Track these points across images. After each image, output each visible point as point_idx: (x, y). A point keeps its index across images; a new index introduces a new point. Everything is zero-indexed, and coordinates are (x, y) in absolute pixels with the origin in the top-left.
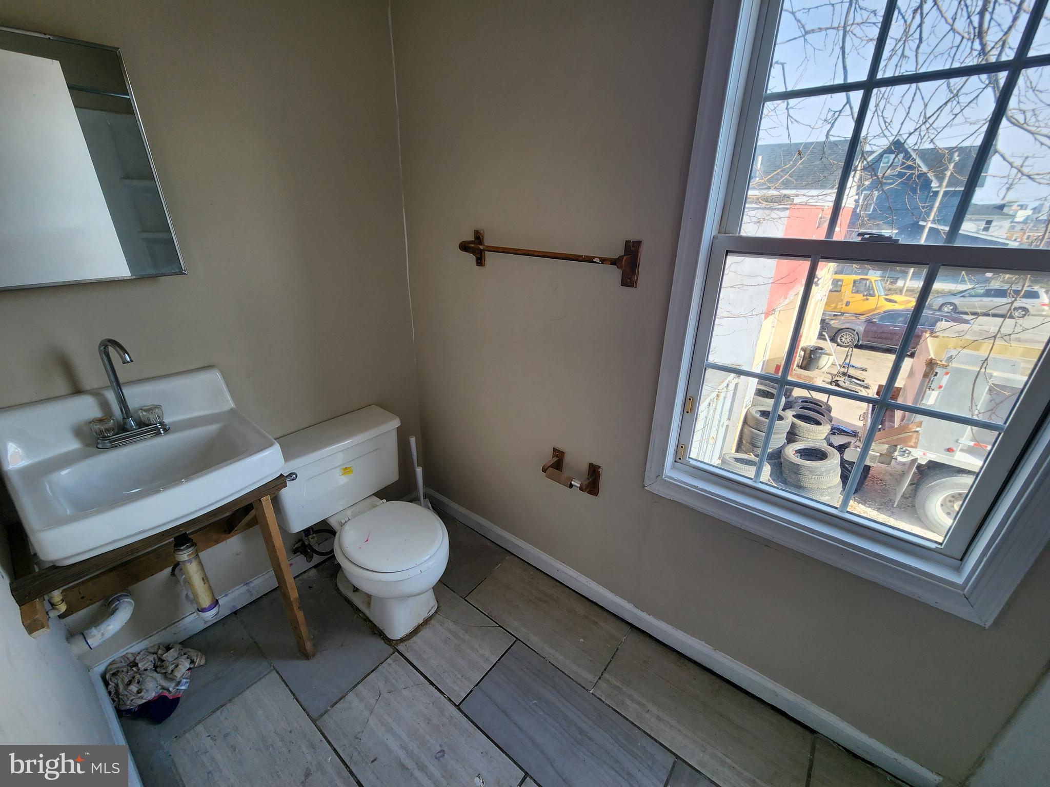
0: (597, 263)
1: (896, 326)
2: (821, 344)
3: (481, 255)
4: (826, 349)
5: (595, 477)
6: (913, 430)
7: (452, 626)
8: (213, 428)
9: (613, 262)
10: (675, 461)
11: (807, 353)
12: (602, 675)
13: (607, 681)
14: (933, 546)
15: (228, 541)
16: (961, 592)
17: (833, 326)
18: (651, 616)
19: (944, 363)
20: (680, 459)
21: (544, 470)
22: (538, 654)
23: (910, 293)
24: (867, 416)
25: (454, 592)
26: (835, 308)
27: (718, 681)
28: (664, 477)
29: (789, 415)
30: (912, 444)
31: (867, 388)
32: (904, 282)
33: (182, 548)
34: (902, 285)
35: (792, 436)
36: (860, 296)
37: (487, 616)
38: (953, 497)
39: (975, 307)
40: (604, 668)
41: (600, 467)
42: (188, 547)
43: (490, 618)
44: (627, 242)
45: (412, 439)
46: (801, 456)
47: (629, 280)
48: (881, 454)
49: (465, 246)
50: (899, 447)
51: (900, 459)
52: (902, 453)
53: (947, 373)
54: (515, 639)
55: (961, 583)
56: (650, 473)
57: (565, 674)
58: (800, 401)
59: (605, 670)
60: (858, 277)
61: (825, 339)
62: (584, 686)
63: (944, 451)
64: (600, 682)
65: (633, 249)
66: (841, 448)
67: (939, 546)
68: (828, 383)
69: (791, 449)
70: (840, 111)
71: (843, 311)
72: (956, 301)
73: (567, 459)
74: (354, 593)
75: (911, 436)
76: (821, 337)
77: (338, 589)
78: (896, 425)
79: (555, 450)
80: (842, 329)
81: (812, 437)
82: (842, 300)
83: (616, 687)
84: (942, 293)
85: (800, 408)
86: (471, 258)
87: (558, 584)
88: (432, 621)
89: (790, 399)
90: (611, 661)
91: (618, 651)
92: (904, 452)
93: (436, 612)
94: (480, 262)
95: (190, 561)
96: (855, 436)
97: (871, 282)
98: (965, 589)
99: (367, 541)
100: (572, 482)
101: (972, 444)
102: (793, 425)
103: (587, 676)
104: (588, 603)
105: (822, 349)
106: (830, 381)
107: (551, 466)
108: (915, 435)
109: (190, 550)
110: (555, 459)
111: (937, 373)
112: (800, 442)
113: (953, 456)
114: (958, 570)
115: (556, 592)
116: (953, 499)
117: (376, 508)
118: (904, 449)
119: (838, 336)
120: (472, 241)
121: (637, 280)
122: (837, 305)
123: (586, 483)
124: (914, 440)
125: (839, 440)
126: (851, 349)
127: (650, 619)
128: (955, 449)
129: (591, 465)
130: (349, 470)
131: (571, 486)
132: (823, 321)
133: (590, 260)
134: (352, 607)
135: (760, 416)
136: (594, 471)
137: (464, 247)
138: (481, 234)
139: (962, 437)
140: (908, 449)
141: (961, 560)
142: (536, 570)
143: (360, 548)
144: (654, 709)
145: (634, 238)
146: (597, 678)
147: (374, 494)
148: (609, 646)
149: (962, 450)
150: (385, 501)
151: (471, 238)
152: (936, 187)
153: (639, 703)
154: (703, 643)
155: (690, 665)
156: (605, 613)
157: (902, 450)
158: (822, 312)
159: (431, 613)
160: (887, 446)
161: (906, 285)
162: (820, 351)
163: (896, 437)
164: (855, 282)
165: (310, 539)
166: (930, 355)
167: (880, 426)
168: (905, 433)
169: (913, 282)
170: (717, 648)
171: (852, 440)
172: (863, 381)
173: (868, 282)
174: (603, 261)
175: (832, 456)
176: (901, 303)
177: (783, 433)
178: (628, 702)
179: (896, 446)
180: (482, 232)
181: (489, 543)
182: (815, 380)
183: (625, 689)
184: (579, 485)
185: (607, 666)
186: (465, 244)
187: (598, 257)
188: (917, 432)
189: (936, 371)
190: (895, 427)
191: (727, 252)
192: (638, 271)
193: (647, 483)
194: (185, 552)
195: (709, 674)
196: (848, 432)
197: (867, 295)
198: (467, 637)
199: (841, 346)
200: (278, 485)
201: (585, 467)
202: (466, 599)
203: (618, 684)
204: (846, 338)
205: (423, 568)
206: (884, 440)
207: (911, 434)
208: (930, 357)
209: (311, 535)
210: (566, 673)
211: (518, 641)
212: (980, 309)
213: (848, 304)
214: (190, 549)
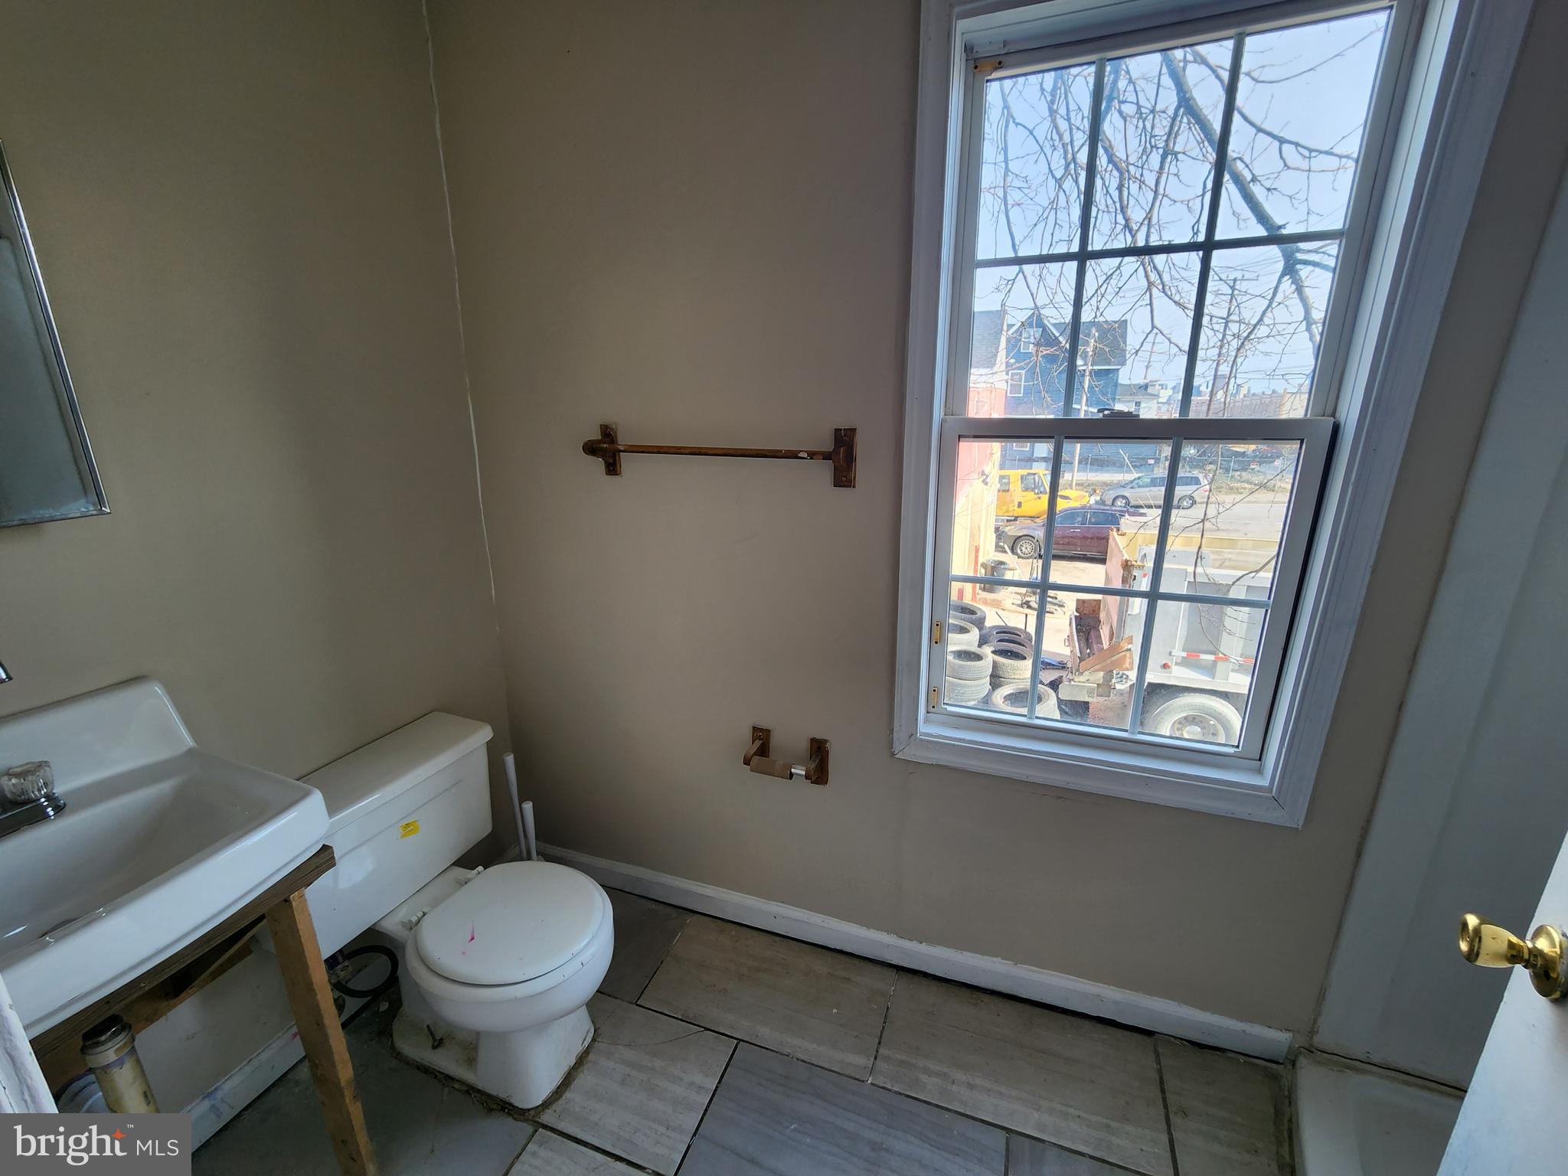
0: (804, 458)
1: (1074, 528)
2: (1001, 557)
3: (615, 460)
4: (1008, 563)
5: (822, 756)
6: (1125, 649)
7: (629, 1054)
8: (163, 788)
9: (827, 456)
10: (928, 712)
11: (987, 571)
12: (877, 1052)
13: (887, 1059)
14: (1231, 750)
15: (171, 1014)
16: (1271, 795)
17: (1009, 534)
18: (924, 944)
19: (1139, 563)
20: (934, 707)
21: (747, 762)
22: (777, 1052)
23: (1080, 487)
24: (1073, 640)
25: (616, 998)
26: (1007, 511)
27: (1027, 1008)
28: (918, 735)
29: (987, 650)
30: (1127, 665)
31: (1062, 606)
32: (1071, 474)
33: (103, 1038)
34: (1070, 479)
35: (996, 680)
36: (1031, 495)
37: (681, 1020)
38: (1180, 723)
39: (1148, 499)
40: (877, 1041)
41: (826, 741)
42: (115, 1034)
43: (687, 1022)
44: (837, 431)
45: (508, 758)
46: (1011, 703)
47: (844, 477)
48: (1098, 685)
49: (592, 447)
50: (1115, 672)
51: (1118, 686)
52: (1119, 680)
53: (1145, 575)
54: (736, 1041)
55: (1267, 785)
56: (900, 735)
57: (826, 1069)
58: (995, 633)
59: (879, 1043)
60: (1025, 472)
61: (1006, 552)
62: (857, 1077)
63: (1160, 669)
64: (878, 1062)
65: (846, 438)
66: (1054, 685)
67: (1237, 750)
68: (1018, 605)
69: (998, 696)
70: (1014, 280)
71: (1016, 515)
72: (1127, 493)
73: (776, 741)
74: (436, 1051)
75: (1125, 655)
76: (999, 549)
77: (398, 1055)
78: (1106, 645)
79: (755, 729)
80: (1020, 537)
81: (1019, 676)
82: (1013, 501)
83: (902, 1063)
84: (1110, 485)
85: (999, 641)
86: (598, 464)
87: (777, 938)
88: (591, 1057)
89: (984, 632)
90: (883, 1027)
91: (890, 1011)
92: (1121, 677)
93: (594, 1040)
94: (612, 468)
95: (120, 1062)
96: (1063, 668)
97: (1039, 477)
98: (1272, 790)
99: (473, 939)
100: (793, 770)
101: (1184, 654)
102: (995, 665)
103: (859, 1061)
104: (829, 954)
105: (1002, 563)
106: (1020, 602)
107: (755, 754)
108: (1128, 654)
109: (121, 1040)
110: (758, 743)
111: (1135, 576)
112: (1006, 686)
113: (1171, 673)
114: (1260, 771)
115: (778, 952)
116: (1180, 726)
117: (466, 886)
118: (1121, 673)
119: (1016, 549)
120: (600, 440)
121: (855, 477)
122: (1008, 507)
123: (813, 766)
124: (1128, 660)
125: (1048, 676)
126: (1035, 561)
127: (923, 948)
128: (1170, 664)
129: (813, 741)
130: (412, 828)
131: (791, 775)
132: (997, 529)
133: (793, 455)
134: (436, 1077)
135: (954, 658)
136: (819, 748)
137: (591, 449)
138: (612, 429)
139: (1174, 648)
140: (1124, 672)
141: (1260, 760)
142: (738, 927)
143: (464, 953)
144: (958, 1075)
145: (844, 425)
146: (872, 1059)
147: (453, 864)
148: (875, 1007)
149: (1176, 664)
150: (480, 868)
151: (596, 435)
152: (1082, 366)
153: (938, 1075)
154: (999, 959)
155: (986, 998)
156: (857, 961)
157: (1119, 676)
158: (994, 517)
159: (586, 1044)
160: (1102, 673)
161: (1075, 478)
162: (1003, 566)
163: (1109, 661)
164: (1022, 477)
165: (339, 972)
166: (1123, 556)
167: (1088, 651)
168: (1118, 654)
169: (1080, 474)
170: (1017, 961)
171: (1063, 673)
172: (1056, 598)
173: (1036, 477)
174: (812, 455)
175: (1046, 697)
176: (1077, 499)
177: (985, 677)
178: (924, 1078)
179: (1111, 671)
180: (614, 426)
181: (653, 906)
182: (1003, 602)
183: (915, 1061)
184: (804, 773)
185: (881, 1037)
186: (592, 444)
187: (806, 452)
188: (1130, 650)
189: (1134, 574)
190: (1105, 648)
191: (960, 437)
192: (855, 466)
193: (897, 748)
194: (110, 1044)
195: (1013, 1002)
196: (1053, 665)
197: (1038, 493)
198: (658, 1063)
199: (1023, 558)
200: (321, 865)
201: (804, 746)
202: (638, 1003)
203: (904, 1057)
204: (1026, 547)
205: (585, 957)
206: (1098, 667)
207: (1123, 653)
208: (1124, 558)
209: (339, 964)
210: (826, 1066)
211: (741, 1043)
212: (1153, 500)
213: (1020, 505)
214: (119, 1038)
